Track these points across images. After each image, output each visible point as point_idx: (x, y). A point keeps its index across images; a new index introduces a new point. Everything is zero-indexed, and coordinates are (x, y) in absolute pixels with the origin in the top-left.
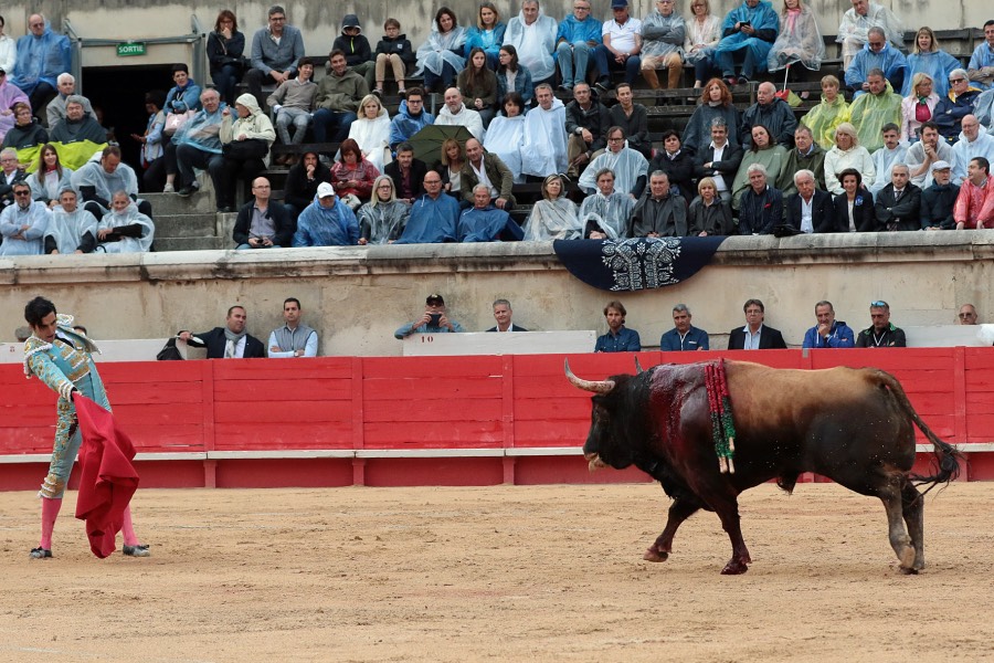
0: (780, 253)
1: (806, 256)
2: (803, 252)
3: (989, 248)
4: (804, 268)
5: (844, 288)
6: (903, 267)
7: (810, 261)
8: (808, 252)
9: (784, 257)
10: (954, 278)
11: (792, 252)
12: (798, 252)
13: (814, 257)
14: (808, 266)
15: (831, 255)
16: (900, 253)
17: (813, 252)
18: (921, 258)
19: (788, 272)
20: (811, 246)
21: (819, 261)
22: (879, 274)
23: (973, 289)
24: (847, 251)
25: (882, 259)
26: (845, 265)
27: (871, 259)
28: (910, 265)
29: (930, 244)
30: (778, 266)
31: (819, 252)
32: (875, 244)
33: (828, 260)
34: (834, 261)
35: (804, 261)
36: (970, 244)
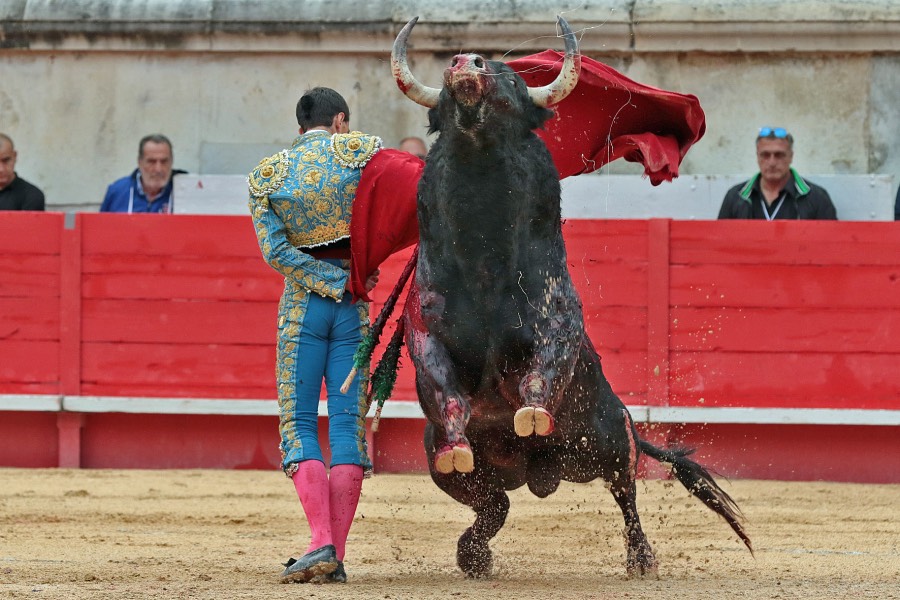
0: (26, 28)
1: (75, 34)
2: (70, 28)
3: (425, 29)
4: (71, 59)
5: (145, 99)
6: (260, 63)
7: (82, 45)
8: (78, 27)
9: (33, 36)
10: (358, 86)
11: (48, 27)
12: (60, 27)
13: (91, 37)
14: (79, 54)
15: (124, 35)
16: (255, 35)
17: (89, 28)
18: (294, 44)
19: (41, 65)
20: (86, 16)
21: (100, 45)
22: (215, 71)
23: (394, 105)
24: (153, 28)
25: (222, 45)
26: (150, 54)
27: (199, 45)
28: (274, 60)
29: (315, 17)
30: (25, 53)
31: (100, 28)
32: (208, 16)
33: (117, 45)
34: (128, 46)
35: (71, 44)
36: (390, 21)
